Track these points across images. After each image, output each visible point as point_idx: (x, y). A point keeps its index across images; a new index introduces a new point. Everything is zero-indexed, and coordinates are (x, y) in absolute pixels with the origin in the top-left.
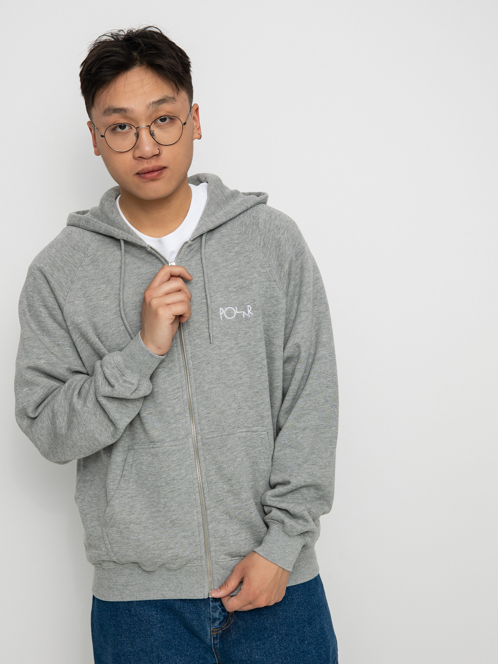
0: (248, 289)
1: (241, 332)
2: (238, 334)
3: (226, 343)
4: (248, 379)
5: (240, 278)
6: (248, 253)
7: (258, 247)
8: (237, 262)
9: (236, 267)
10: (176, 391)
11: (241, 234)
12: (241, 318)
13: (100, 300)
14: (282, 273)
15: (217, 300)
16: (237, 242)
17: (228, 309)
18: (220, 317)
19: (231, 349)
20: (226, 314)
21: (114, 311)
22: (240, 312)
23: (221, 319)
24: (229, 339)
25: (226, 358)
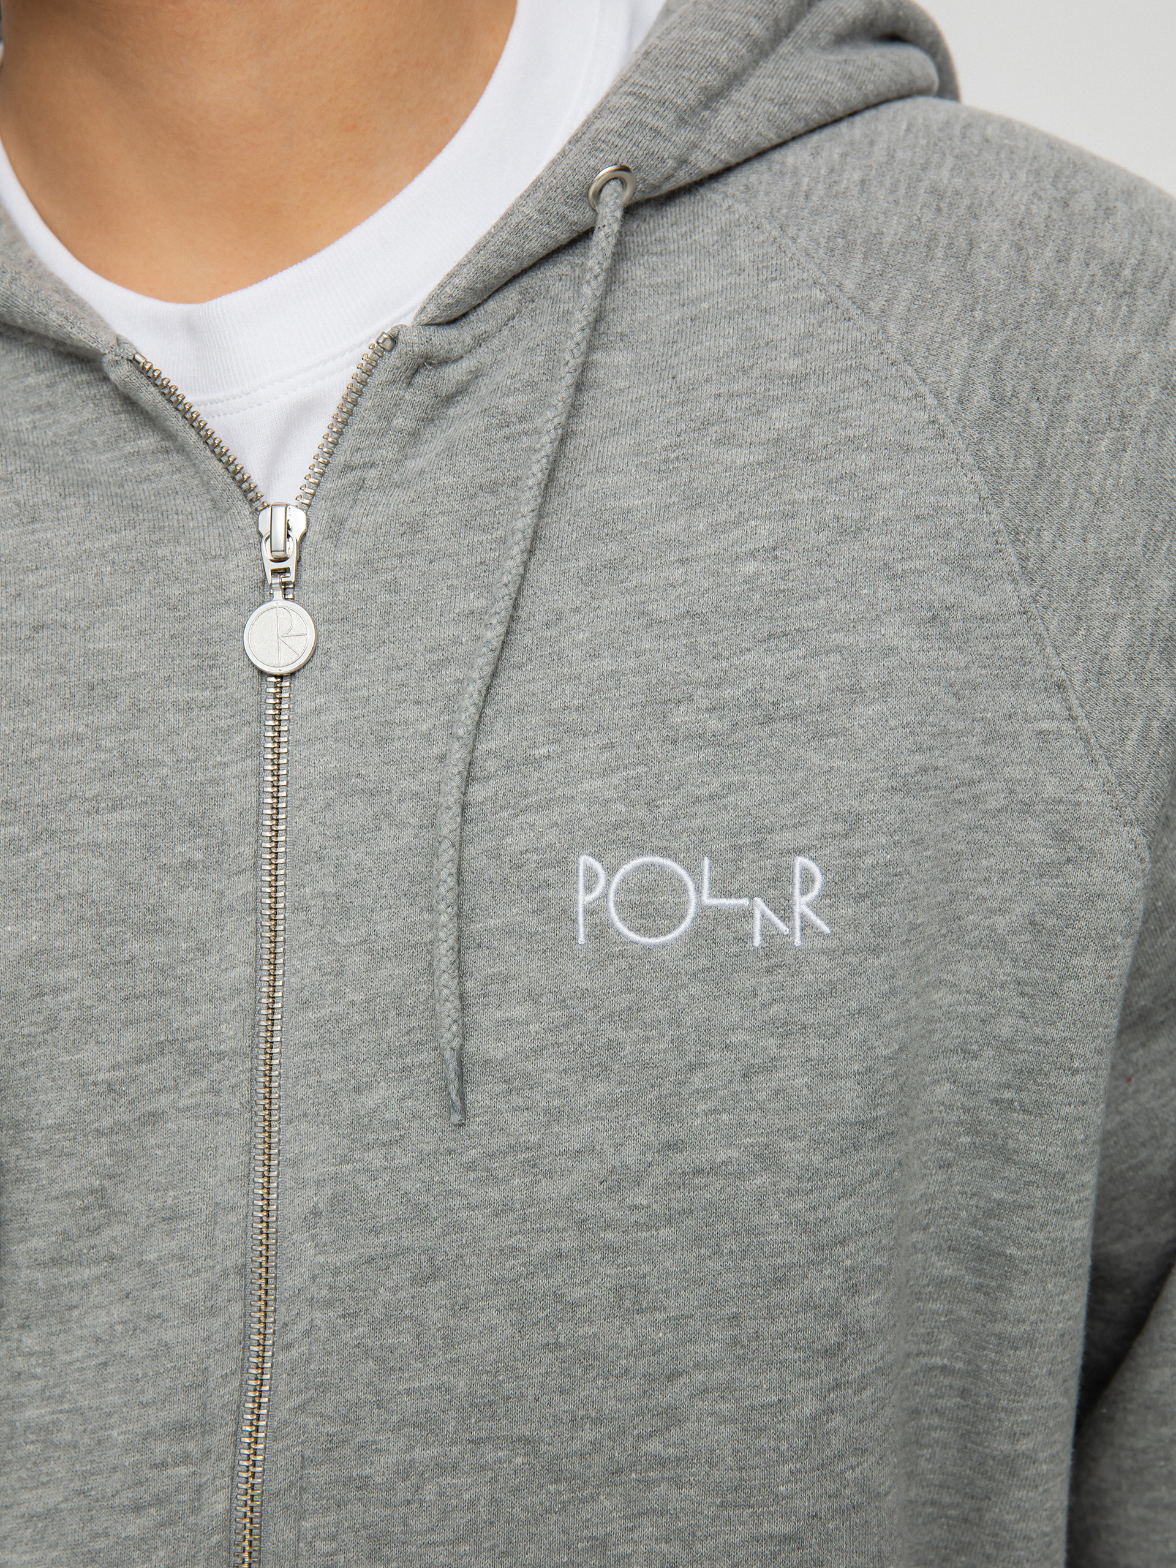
0: (818, 735)
1: (713, 1056)
2: (692, 1068)
3: (584, 1129)
4: (725, 1431)
5: (773, 644)
6: (863, 460)
7: (942, 417)
8: (768, 517)
9: (753, 555)
11: (829, 312)
12: (734, 949)
15: (569, 792)
16: (792, 366)
17: (638, 869)
18: (574, 921)
20: (620, 905)
22: (733, 901)
23: (581, 939)
24: (616, 1103)
25: (568, 1242)
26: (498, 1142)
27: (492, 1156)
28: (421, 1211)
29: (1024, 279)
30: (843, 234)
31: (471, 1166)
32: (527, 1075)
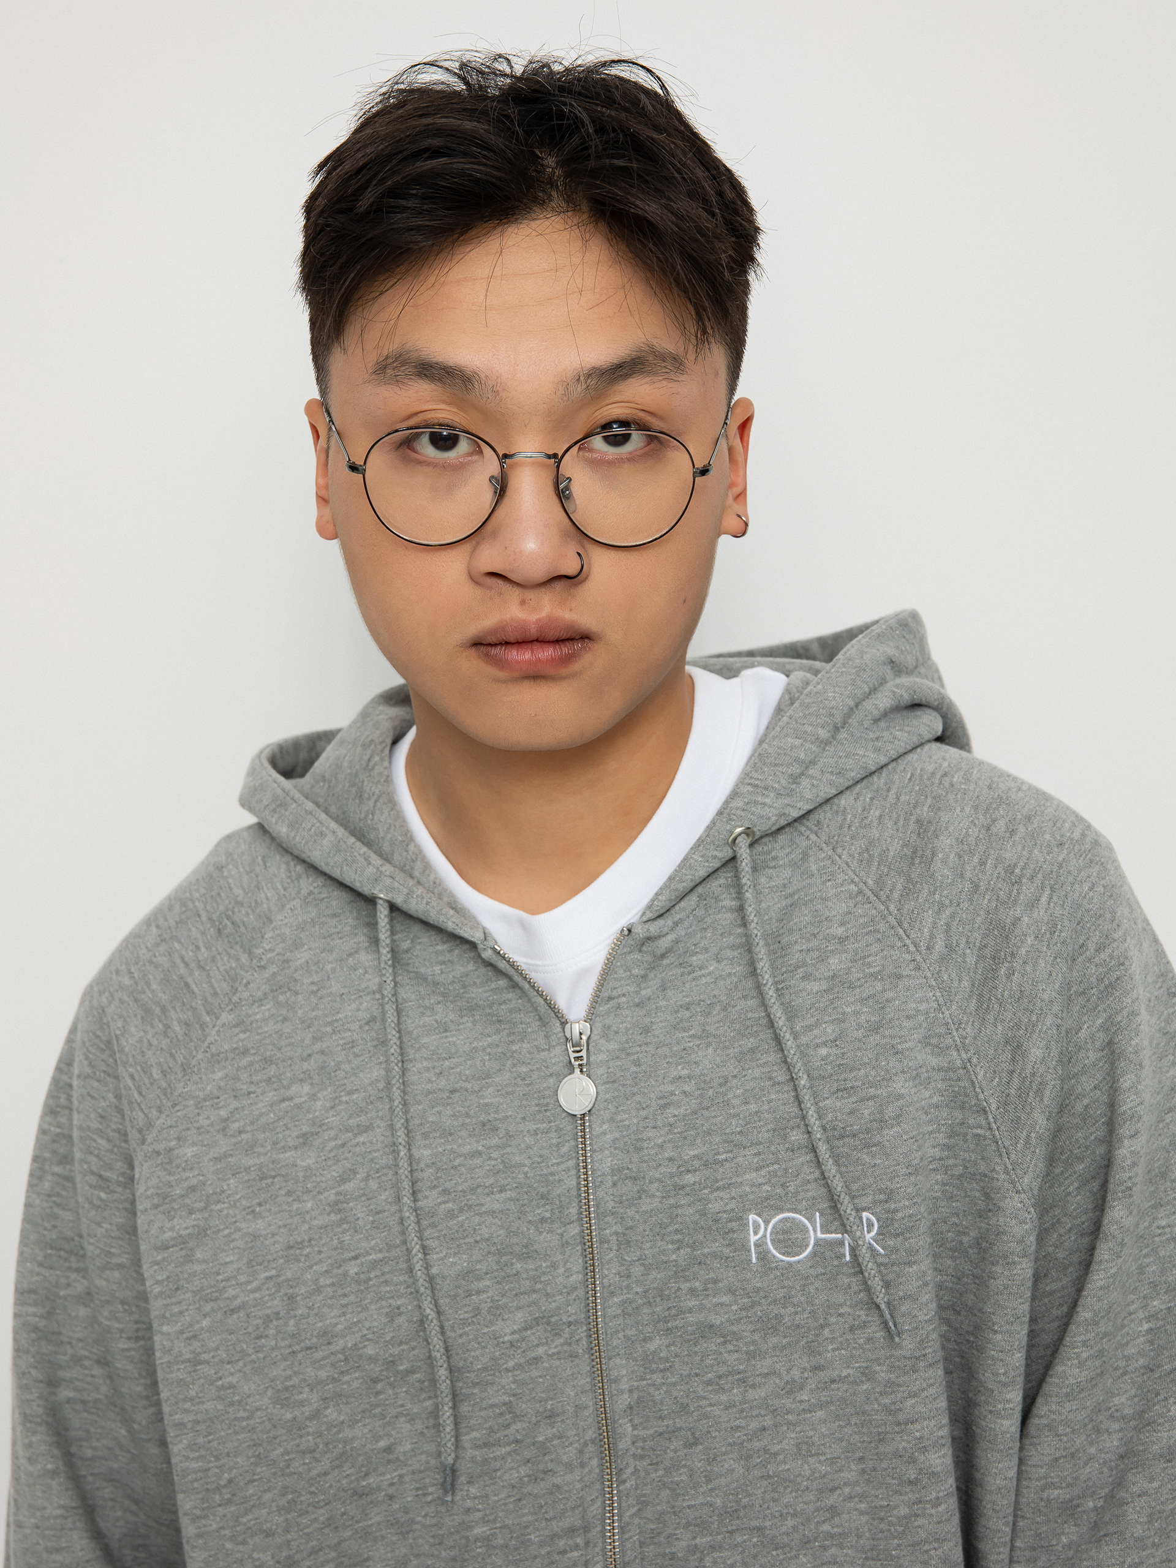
0: (867, 1146)
1: (833, 1320)
2: (822, 1327)
3: (768, 1362)
4: (864, 1519)
5: (840, 1094)
6: (879, 986)
7: (919, 958)
8: (832, 1022)
9: (825, 1044)
10: (561, 1543)
11: (860, 898)
12: (836, 1263)
13: (285, 1149)
14: (1016, 1081)
15: (739, 1180)
16: (840, 931)
17: (781, 1221)
18: (749, 1251)
19: (792, 1388)
20: (773, 1241)
21: (332, 1198)
22: (833, 1236)
23: (754, 1260)
24: (784, 1348)
25: (768, 1422)
26: (723, 1370)
27: (720, 1377)
28: (685, 1407)
29: (962, 876)
30: (867, 850)
31: (709, 1383)
32: (734, 1333)
